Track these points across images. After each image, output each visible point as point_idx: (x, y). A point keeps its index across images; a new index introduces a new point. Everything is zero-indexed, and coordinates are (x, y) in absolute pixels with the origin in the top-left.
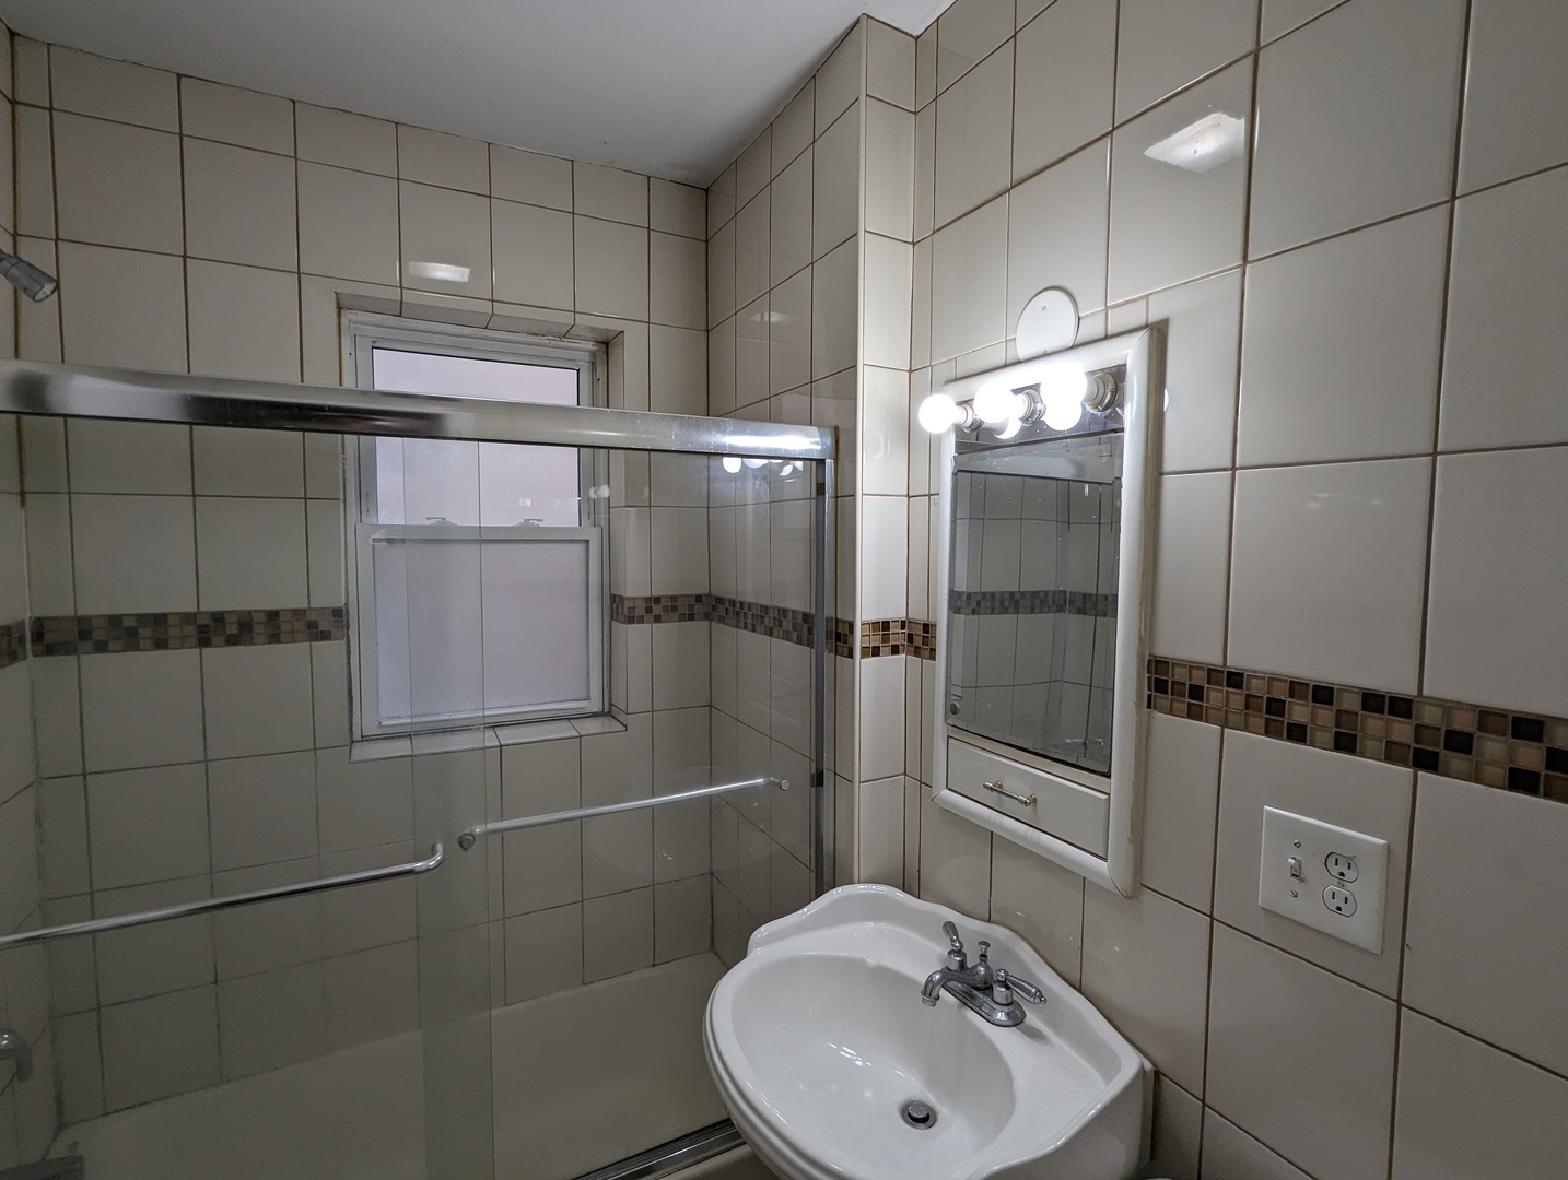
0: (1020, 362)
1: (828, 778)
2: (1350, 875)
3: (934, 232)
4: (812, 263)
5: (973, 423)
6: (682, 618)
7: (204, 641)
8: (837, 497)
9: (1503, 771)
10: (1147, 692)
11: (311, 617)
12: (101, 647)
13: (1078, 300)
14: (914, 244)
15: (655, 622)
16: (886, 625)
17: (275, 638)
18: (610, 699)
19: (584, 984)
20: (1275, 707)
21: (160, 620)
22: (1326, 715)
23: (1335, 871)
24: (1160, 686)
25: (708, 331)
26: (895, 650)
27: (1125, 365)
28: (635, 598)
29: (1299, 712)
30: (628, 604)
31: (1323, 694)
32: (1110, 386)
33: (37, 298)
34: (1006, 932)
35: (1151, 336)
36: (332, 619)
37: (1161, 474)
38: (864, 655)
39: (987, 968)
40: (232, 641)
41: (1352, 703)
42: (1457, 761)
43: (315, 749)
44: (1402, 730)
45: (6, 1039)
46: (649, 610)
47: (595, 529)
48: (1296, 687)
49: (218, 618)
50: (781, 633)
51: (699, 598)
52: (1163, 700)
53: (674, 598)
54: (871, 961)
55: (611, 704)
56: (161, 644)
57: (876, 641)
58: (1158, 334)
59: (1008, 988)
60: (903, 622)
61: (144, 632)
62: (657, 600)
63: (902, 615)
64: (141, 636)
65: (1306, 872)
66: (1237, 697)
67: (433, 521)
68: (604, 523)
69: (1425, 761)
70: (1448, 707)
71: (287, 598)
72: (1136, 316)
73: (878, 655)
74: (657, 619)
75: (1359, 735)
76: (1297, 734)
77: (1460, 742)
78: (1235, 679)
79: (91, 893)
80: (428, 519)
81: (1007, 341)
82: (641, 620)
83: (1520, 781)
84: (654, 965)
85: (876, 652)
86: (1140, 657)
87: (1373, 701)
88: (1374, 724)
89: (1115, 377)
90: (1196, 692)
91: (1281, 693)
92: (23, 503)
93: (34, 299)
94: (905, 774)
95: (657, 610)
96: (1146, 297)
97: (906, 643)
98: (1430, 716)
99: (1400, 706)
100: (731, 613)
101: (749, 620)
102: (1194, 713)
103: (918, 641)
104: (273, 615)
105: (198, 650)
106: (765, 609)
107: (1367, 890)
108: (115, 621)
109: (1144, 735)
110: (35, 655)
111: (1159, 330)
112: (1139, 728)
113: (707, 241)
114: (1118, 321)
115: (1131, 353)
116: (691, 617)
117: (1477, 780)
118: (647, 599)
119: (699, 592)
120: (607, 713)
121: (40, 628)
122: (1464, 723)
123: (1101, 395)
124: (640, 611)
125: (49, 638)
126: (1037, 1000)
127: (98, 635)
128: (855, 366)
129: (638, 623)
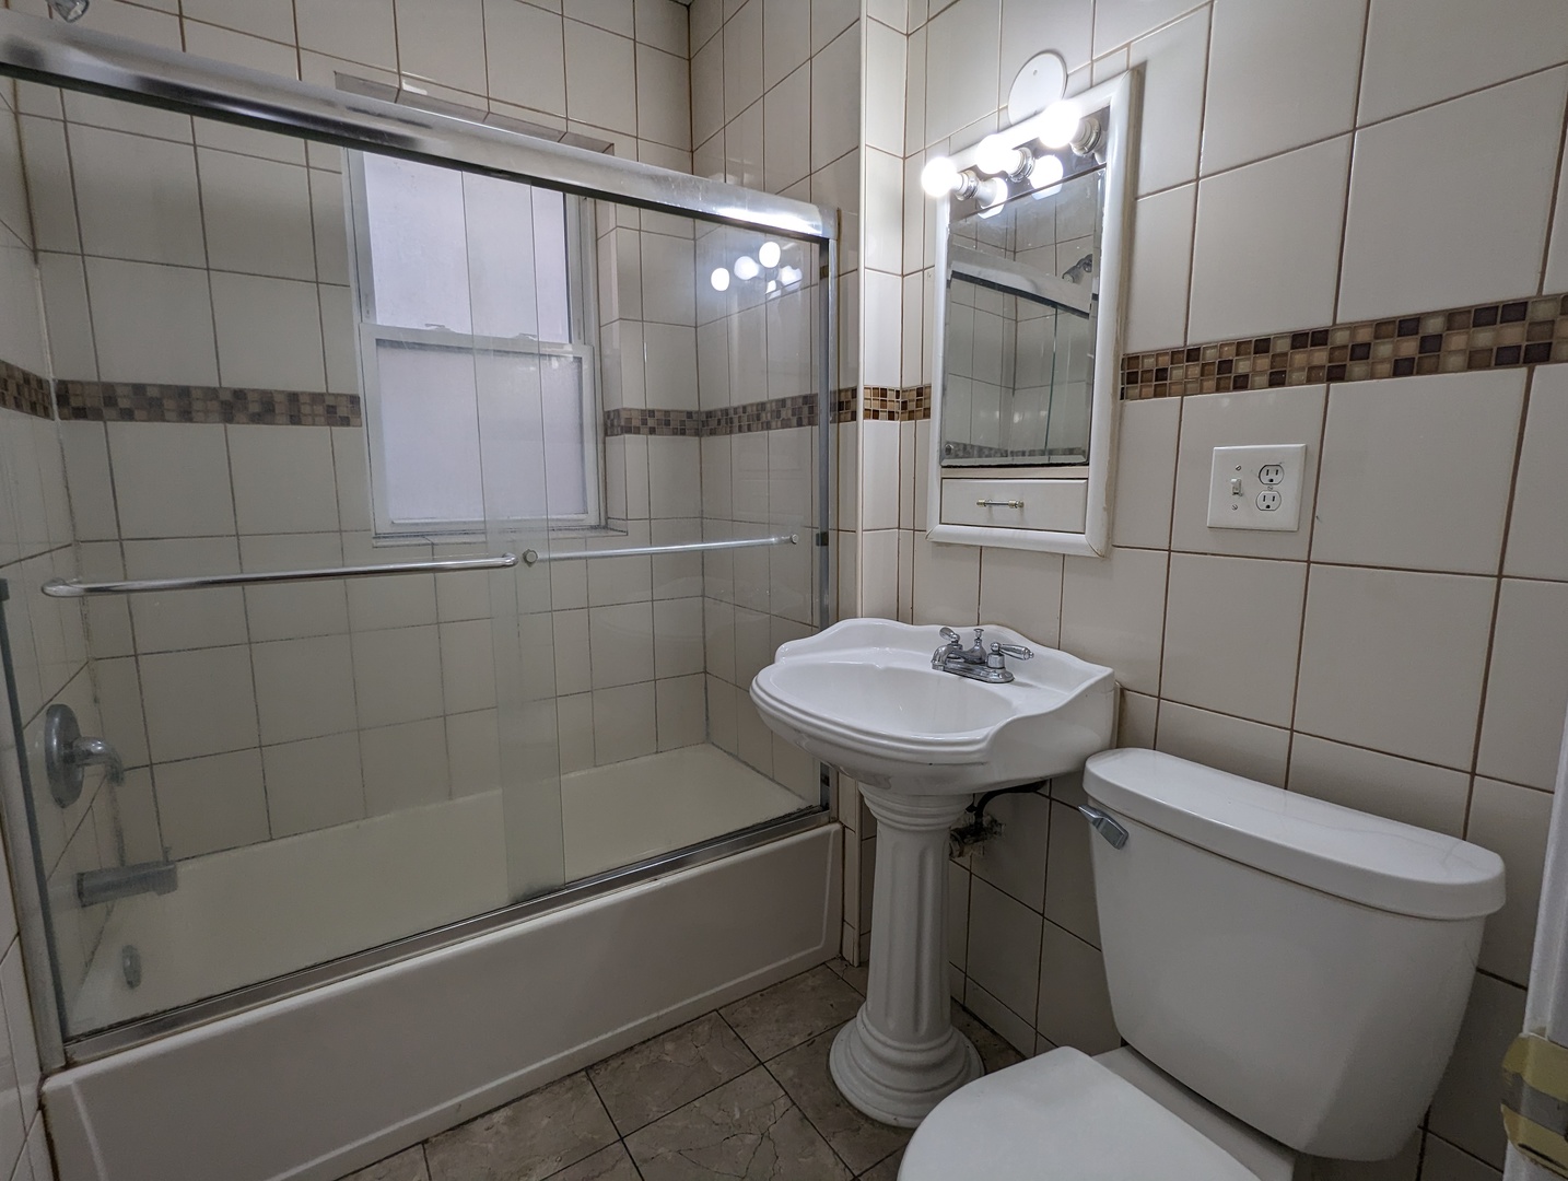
0: (1012, 126)
1: (832, 535)
2: (1277, 479)
3: (929, 21)
4: (811, 58)
5: (968, 190)
6: (674, 433)
7: (228, 418)
8: (839, 276)
9: (1389, 366)
10: (1120, 386)
11: (330, 401)
12: (127, 415)
13: (1066, 59)
14: (908, 35)
15: (651, 434)
16: (884, 392)
17: (295, 420)
18: (606, 512)
19: (595, 766)
20: (1225, 366)
21: (184, 392)
22: (1264, 362)
23: (1265, 479)
24: (1131, 378)
25: (692, 152)
26: (891, 416)
27: (1109, 107)
28: (630, 410)
29: (1243, 367)
30: (624, 415)
31: (1262, 345)
32: (1096, 127)
33: (70, 18)
34: (994, 627)
35: (1132, 76)
36: (350, 406)
37: (1137, 199)
38: (866, 417)
39: (981, 647)
40: (257, 418)
41: (1282, 346)
42: (1358, 368)
43: (340, 531)
44: (1320, 356)
45: (100, 745)
46: (644, 422)
47: (586, 347)
48: (1241, 346)
49: (240, 394)
50: (779, 423)
51: (689, 414)
52: (1134, 390)
53: (667, 413)
54: (880, 666)
55: (607, 518)
56: (186, 415)
57: (875, 405)
58: (1138, 75)
59: (1001, 655)
60: (898, 392)
61: (169, 404)
62: (652, 413)
63: (897, 386)
64: (166, 407)
65: (1245, 488)
66: (1195, 370)
67: (433, 328)
68: (594, 341)
69: (1336, 374)
70: (1353, 327)
71: (306, 380)
72: (1119, 61)
73: (877, 418)
74: (652, 431)
75: (1288, 369)
76: (1241, 383)
77: (1361, 352)
78: (1193, 354)
79: (136, 656)
80: (427, 325)
81: (999, 111)
82: (637, 431)
83: (1402, 368)
84: (657, 752)
85: (876, 415)
86: (1116, 355)
87: (1300, 340)
88: (1300, 358)
89: (1102, 118)
90: (1161, 374)
91: (1229, 353)
92: (36, 261)
93: (65, 18)
94: (899, 528)
95: (651, 422)
96: (1128, 45)
97: (900, 411)
98: (1341, 338)
99: (1319, 338)
100: (723, 422)
101: (745, 423)
102: (1160, 392)
103: (912, 406)
104: (293, 397)
105: (221, 426)
106: (762, 406)
107: (1289, 487)
108: (139, 389)
109: (1118, 421)
110: (62, 419)
111: (1138, 72)
112: (1113, 416)
113: (689, 60)
114: (1101, 70)
115: (1114, 95)
116: (683, 433)
117: (1372, 378)
118: (643, 411)
119: (689, 409)
120: (605, 525)
121: (65, 391)
122: (1364, 336)
123: (1088, 135)
124: (636, 422)
125: (74, 402)
126: (1027, 656)
127: (124, 403)
128: (858, 147)
129: (635, 433)
